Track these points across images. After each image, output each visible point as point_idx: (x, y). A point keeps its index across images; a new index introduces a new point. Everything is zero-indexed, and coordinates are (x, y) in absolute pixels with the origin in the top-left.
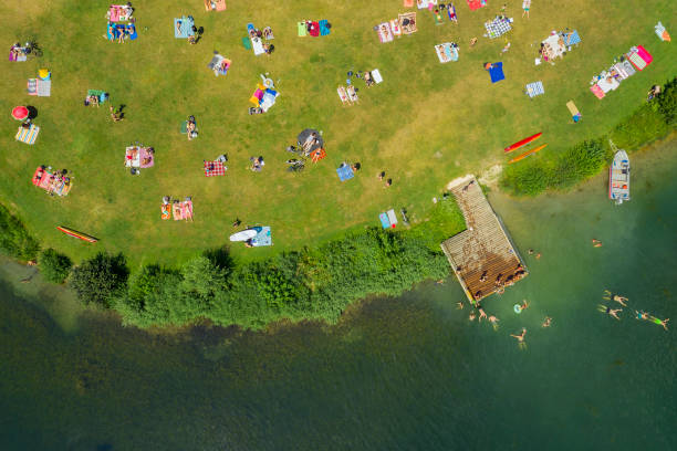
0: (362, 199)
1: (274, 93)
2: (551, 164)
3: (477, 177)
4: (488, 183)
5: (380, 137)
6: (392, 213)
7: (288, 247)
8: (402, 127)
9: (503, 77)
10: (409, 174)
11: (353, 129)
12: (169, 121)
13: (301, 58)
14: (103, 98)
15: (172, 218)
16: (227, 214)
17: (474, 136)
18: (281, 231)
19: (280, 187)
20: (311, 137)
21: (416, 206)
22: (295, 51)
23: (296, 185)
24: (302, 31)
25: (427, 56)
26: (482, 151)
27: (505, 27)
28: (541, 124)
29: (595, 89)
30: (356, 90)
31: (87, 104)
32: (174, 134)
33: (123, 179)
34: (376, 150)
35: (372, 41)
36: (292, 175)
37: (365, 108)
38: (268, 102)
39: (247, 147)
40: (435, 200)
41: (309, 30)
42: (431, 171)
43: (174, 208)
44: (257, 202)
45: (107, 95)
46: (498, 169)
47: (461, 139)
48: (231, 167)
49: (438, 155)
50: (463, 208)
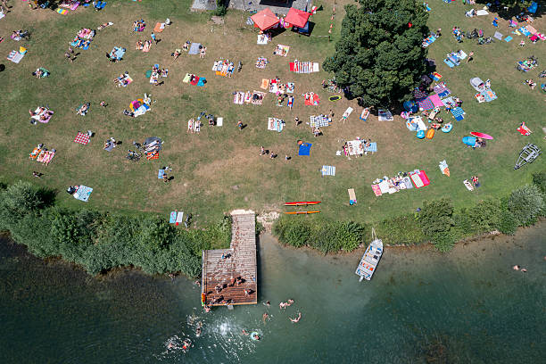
0: (165, 196)
1: (147, 108)
3: (257, 215)
4: (265, 224)
5: (201, 161)
6: (181, 214)
7: (96, 208)
8: (219, 160)
9: (308, 154)
10: (208, 192)
11: (185, 149)
12: (74, 101)
13: (177, 94)
14: (45, 74)
15: (36, 158)
16: (72, 170)
17: (269, 185)
18: (98, 195)
19: (116, 166)
20: (155, 142)
21: (201, 217)
22: (175, 89)
23: (127, 169)
24: (187, 79)
25: (261, 122)
26: (268, 198)
27: (324, 123)
28: (322, 196)
29: (375, 187)
30: (201, 125)
31: (34, 74)
32: (72, 109)
33: (25, 124)
34: (194, 167)
35: (228, 100)
36: (128, 162)
37: (201, 138)
38: (141, 112)
41: (191, 80)
42: (224, 196)
43: (42, 152)
44: (95, 170)
45: (49, 74)
46: (275, 215)
47: (257, 184)
49: (235, 187)
50: (234, 232)
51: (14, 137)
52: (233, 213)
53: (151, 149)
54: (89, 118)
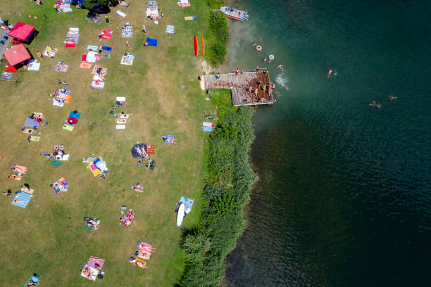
0: (190, 137)
1: (98, 160)
2: (214, 38)
3: (204, 74)
5: (158, 112)
6: (205, 124)
7: (200, 191)
8: (158, 99)
9: (156, 40)
10: (186, 106)
11: (145, 124)
12: (78, 236)
15: (146, 261)
16: (162, 221)
17: (181, 66)
18: (187, 191)
19: (159, 181)
20: (138, 149)
21: (207, 110)
22: (80, 138)
23: (163, 170)
25: (124, 70)
26: (191, 66)
27: (129, 28)
28: (190, 35)
30: (123, 113)
32: (90, 236)
34: (163, 117)
35: (99, 93)
36: (156, 170)
37: (136, 113)
38: (102, 166)
39: (124, 190)
40: (208, 99)
41: (71, 124)
42: (190, 94)
44: (162, 198)
45: (35, 275)
46: (204, 63)
47: (180, 73)
48: (131, 207)
49: (183, 87)
50: (218, 87)
52: (203, 88)
53: (144, 152)
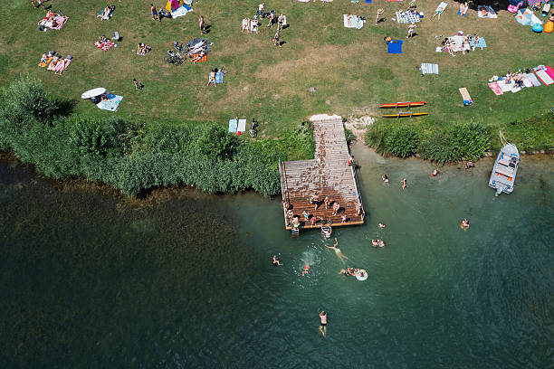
0: (221, 102)
1: (189, 8)
3: (344, 121)
4: (355, 132)
5: (263, 62)
6: (243, 122)
7: (128, 118)
8: (287, 60)
9: (401, 52)
10: (277, 96)
11: (241, 50)
16: (94, 78)
17: (355, 86)
18: (130, 103)
19: (152, 71)
20: (201, 43)
21: (270, 124)
23: (167, 74)
26: (357, 101)
27: (414, 18)
28: (426, 97)
29: (493, 86)
32: (92, 13)
34: (254, 68)
36: (168, 66)
37: (261, 38)
38: (180, 13)
42: (299, 100)
44: (124, 76)
46: (368, 121)
47: (341, 85)
49: (312, 89)
50: (318, 139)
51: (18, 45)
52: (313, 118)
53: (196, 51)
54: (114, 22)
